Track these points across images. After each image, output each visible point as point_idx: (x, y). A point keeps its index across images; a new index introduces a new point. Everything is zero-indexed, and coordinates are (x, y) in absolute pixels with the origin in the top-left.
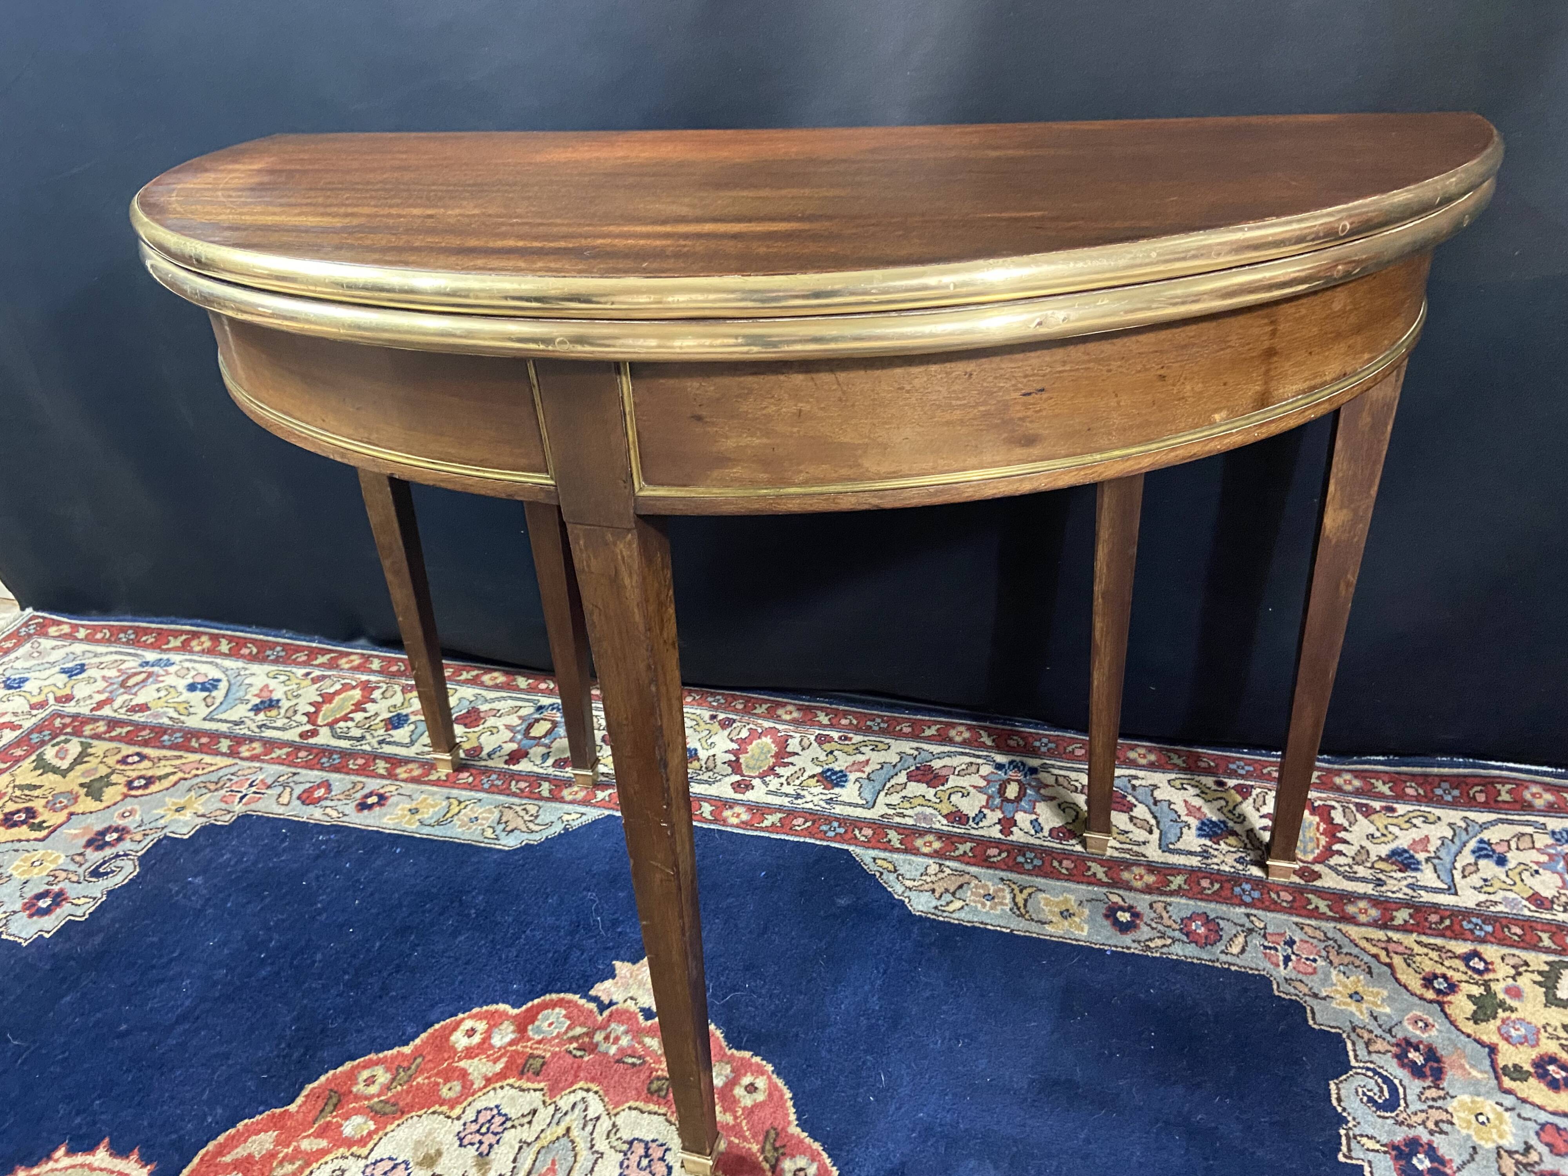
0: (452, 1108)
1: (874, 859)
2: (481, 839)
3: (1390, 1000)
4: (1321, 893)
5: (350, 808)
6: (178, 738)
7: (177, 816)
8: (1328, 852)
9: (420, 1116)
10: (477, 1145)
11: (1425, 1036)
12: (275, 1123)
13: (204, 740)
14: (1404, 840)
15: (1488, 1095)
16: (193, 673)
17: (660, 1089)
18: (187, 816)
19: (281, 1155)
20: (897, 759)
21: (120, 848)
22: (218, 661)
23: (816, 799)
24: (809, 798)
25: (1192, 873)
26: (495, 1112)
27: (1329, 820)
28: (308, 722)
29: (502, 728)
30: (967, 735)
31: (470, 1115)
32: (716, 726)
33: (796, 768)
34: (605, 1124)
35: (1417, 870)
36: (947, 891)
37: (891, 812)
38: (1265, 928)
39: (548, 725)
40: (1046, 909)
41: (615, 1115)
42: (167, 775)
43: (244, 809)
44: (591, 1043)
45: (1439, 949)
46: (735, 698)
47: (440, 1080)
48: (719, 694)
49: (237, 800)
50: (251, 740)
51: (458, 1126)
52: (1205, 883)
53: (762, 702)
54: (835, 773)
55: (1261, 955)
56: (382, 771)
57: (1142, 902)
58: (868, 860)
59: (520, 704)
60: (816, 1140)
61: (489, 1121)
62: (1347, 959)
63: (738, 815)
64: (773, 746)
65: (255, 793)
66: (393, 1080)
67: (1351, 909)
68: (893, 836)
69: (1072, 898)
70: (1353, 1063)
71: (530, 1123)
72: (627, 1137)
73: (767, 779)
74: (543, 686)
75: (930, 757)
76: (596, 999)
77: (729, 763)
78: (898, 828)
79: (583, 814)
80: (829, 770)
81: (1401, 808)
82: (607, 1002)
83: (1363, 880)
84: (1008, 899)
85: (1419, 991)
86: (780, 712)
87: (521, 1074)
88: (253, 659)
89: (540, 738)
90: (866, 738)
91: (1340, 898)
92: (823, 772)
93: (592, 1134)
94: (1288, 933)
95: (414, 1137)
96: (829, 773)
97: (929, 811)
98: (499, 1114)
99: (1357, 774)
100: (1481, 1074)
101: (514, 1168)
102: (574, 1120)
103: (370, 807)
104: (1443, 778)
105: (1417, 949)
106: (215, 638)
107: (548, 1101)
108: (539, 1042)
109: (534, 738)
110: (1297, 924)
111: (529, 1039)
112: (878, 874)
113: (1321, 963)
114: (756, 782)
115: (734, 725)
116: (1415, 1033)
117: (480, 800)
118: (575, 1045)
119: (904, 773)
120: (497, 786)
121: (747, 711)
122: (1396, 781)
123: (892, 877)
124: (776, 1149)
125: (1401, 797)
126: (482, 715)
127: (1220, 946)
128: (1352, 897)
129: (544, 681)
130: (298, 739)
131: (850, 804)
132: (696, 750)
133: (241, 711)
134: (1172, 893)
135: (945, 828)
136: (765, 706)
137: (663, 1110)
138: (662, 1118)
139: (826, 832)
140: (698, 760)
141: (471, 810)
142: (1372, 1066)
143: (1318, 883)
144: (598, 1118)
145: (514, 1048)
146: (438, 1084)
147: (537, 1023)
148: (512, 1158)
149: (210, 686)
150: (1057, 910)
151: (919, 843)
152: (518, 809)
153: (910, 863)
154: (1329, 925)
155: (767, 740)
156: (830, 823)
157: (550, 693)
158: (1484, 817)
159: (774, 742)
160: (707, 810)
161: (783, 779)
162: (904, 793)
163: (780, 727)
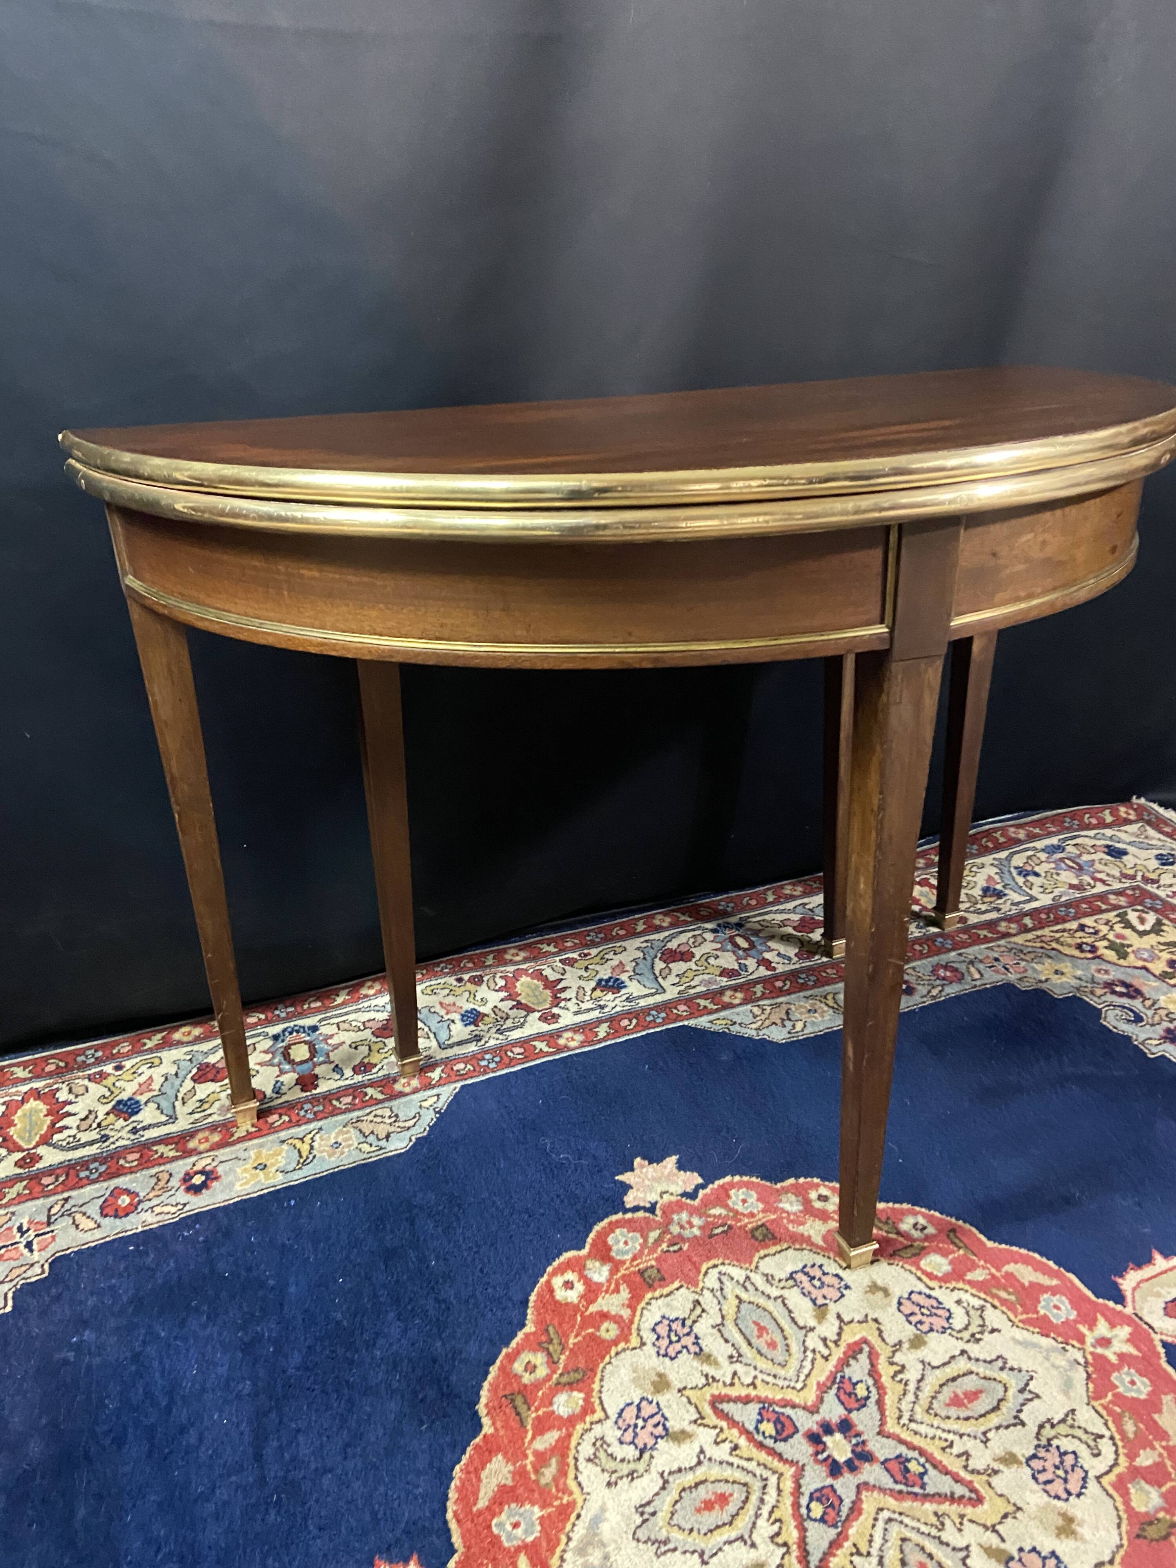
0: (627, 1341)
1: (711, 1022)
2: (366, 1156)
3: (1075, 966)
5: (182, 1196)
9: (610, 1363)
10: (685, 1351)
11: (1111, 977)
12: (489, 1451)
14: (982, 882)
15: (1169, 991)
17: (765, 1236)
19: (529, 1467)
20: (639, 954)
23: (617, 1002)
24: (610, 1005)
26: (667, 1322)
28: (10, 1151)
29: (257, 1067)
30: (668, 920)
31: (649, 1337)
32: (470, 986)
33: (575, 989)
34: (758, 1280)
35: (1005, 895)
36: (782, 1020)
37: (682, 988)
38: (976, 958)
39: (304, 1048)
41: (757, 1267)
43: (48, 1254)
44: (674, 1237)
45: (1064, 931)
47: (591, 1330)
49: (24, 1251)
51: (649, 1349)
54: (608, 981)
55: (993, 973)
56: (172, 1154)
58: (708, 1025)
60: (901, 1203)
61: (670, 1330)
62: (1032, 956)
63: (573, 1039)
64: (536, 981)
65: (37, 1236)
66: (549, 1354)
67: (1002, 929)
68: (703, 1002)
70: (1100, 1007)
71: (703, 1311)
72: (784, 1275)
73: (562, 1004)
74: (252, 1020)
75: (662, 943)
76: (636, 1209)
77: (515, 1007)
78: (703, 996)
79: (438, 1095)
80: (601, 980)
82: (648, 1205)
83: (990, 911)
84: (826, 1008)
85: (1082, 955)
87: (651, 1287)
89: (311, 1059)
90: (600, 949)
91: (991, 925)
92: (599, 983)
93: (757, 1289)
94: (990, 955)
95: (626, 1379)
96: (604, 982)
97: (706, 977)
98: (673, 1321)
100: (1156, 983)
101: (733, 1345)
102: (731, 1288)
103: (204, 1185)
105: (1058, 935)
107: (698, 1290)
108: (634, 1258)
109: (304, 1062)
110: (988, 948)
111: (623, 1262)
112: (726, 1030)
113: (1023, 964)
114: (555, 1010)
115: (485, 979)
116: (1105, 977)
117: (320, 1129)
118: (664, 1246)
119: (657, 960)
120: (322, 1111)
123: (738, 1027)
124: (886, 1223)
126: (220, 1064)
127: (968, 978)
128: (995, 923)
129: (249, 1015)
130: (19, 1171)
131: (646, 996)
132: (474, 1009)
135: (731, 983)
137: (785, 1246)
138: (791, 1251)
140: (487, 1016)
141: (321, 1139)
142: (1106, 1004)
144: (747, 1278)
145: (619, 1274)
146: (591, 1335)
147: (614, 1248)
148: (722, 1341)
151: (726, 999)
152: (370, 1117)
153: (738, 1014)
154: (1002, 942)
155: (524, 979)
156: (649, 1014)
157: (269, 1022)
158: (1003, 855)
159: (533, 978)
160: (541, 1045)
161: (574, 1001)
162: (674, 973)
163: (524, 966)
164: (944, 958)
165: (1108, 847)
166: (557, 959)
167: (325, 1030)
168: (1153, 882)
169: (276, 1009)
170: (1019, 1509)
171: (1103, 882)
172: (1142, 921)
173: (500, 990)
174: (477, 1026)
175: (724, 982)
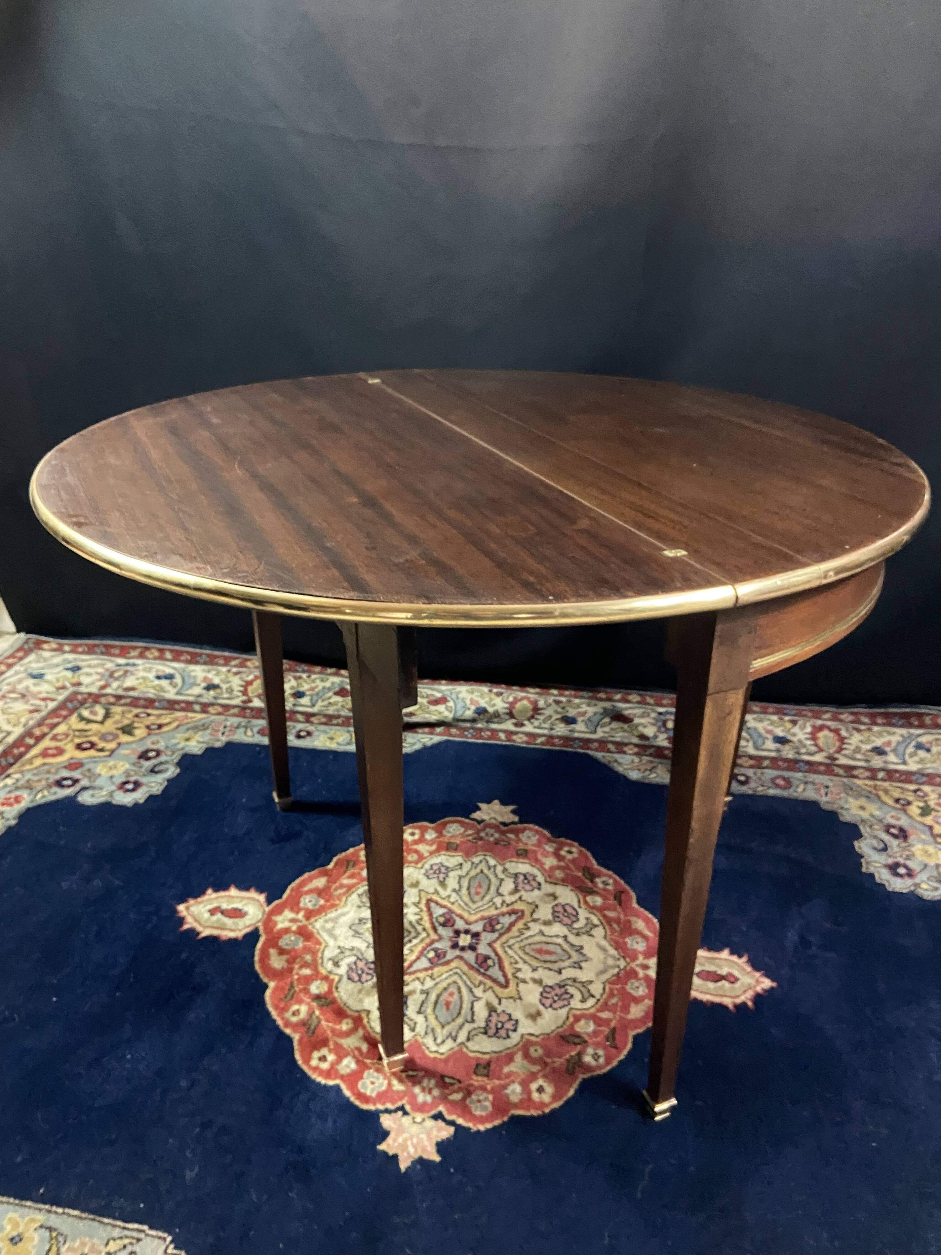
0: (415, 865)
1: (604, 756)
3: (880, 809)
4: (839, 766)
5: (290, 738)
6: (165, 704)
7: (187, 743)
8: (840, 750)
10: (437, 878)
11: (897, 823)
12: (326, 874)
13: (183, 705)
14: (879, 742)
15: (929, 844)
16: (154, 670)
17: (523, 854)
18: (193, 743)
19: (333, 887)
20: (602, 710)
21: (163, 758)
22: (167, 663)
23: (563, 730)
24: (558, 730)
25: (773, 760)
26: (440, 865)
27: (839, 735)
28: (243, 695)
30: (638, 698)
31: (428, 867)
32: (493, 696)
33: (547, 716)
34: (499, 869)
35: (886, 755)
36: (646, 770)
37: (606, 735)
38: (813, 781)
41: (504, 864)
42: (169, 723)
43: (228, 739)
44: (479, 837)
45: (901, 788)
49: (220, 734)
50: (212, 705)
51: (423, 871)
52: (780, 763)
54: (569, 718)
55: (813, 793)
57: (750, 772)
58: (601, 757)
60: (609, 870)
61: (439, 869)
62: (856, 793)
63: (521, 738)
64: (530, 705)
65: (230, 731)
67: (856, 773)
68: (611, 746)
70: (864, 834)
71: (461, 868)
72: (514, 872)
73: (533, 721)
75: (621, 709)
76: (473, 819)
77: (507, 713)
80: (566, 716)
81: (876, 729)
82: (480, 820)
83: (860, 760)
85: (893, 805)
86: (528, 688)
87: (447, 850)
88: (189, 662)
90: (582, 701)
91: (849, 769)
92: (563, 718)
93: (494, 872)
94: (826, 783)
96: (566, 718)
97: (627, 734)
98: (443, 866)
99: (852, 714)
100: (926, 837)
101: (460, 886)
102: (483, 866)
103: (304, 737)
104: (895, 714)
105: (891, 788)
106: (161, 651)
107: (467, 860)
108: (452, 837)
110: (830, 779)
111: (445, 836)
112: (607, 763)
113: (843, 795)
114: (526, 722)
115: (505, 695)
116: (893, 822)
118: (471, 838)
119: (608, 717)
121: (509, 689)
122: (872, 716)
123: (615, 764)
124: (590, 875)
125: (875, 724)
127: (792, 789)
128: (854, 768)
131: (582, 732)
132: (485, 707)
133: (197, 691)
134: (764, 768)
135: (638, 742)
136: (518, 687)
137: (528, 861)
138: (527, 864)
139: (573, 745)
140: (489, 712)
142: (873, 835)
143: (837, 762)
144: (495, 866)
145: (439, 840)
147: (447, 829)
148: (457, 882)
149: (170, 677)
151: (625, 749)
153: (624, 758)
155: (525, 702)
156: (574, 741)
158: (918, 732)
160: (502, 736)
161: (541, 721)
162: (611, 726)
163: (530, 695)
170: (520, 998)
173: (508, 703)
174: (478, 715)
175: (635, 740)
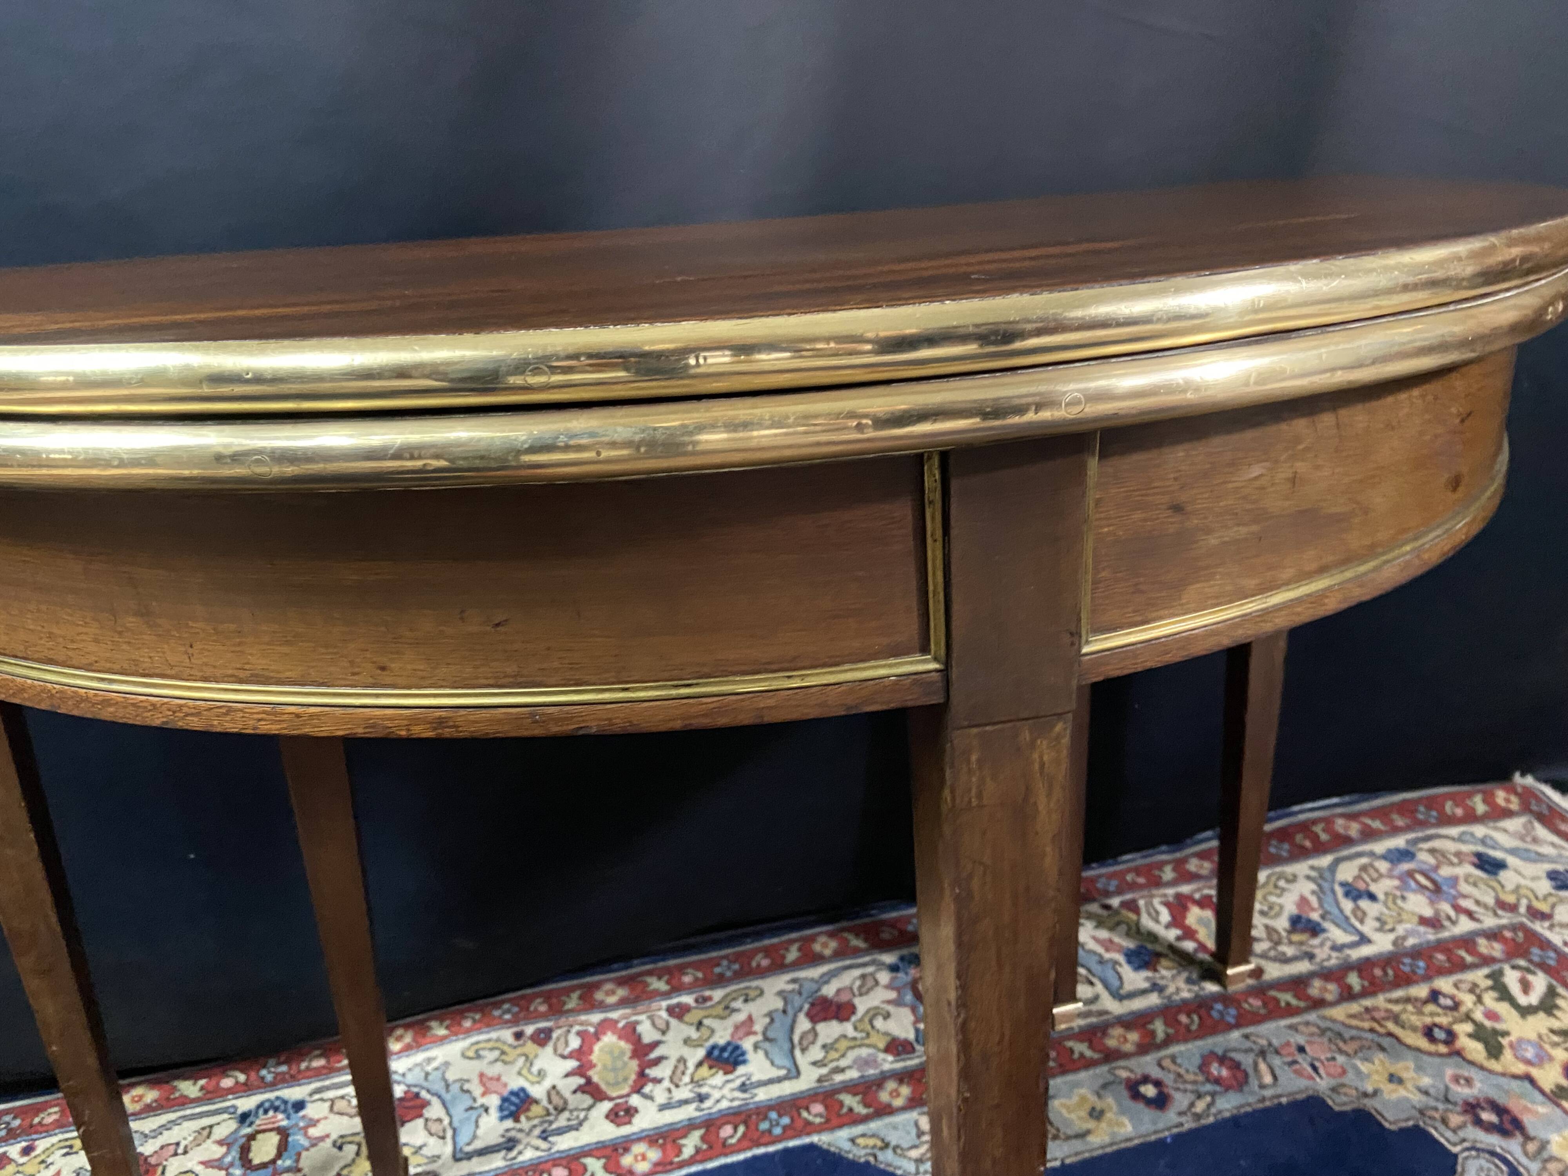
1: (853, 1140)
3: (1421, 1070)
4: (1277, 986)
11: (1475, 1093)
14: (1289, 906)
20: (779, 1004)
23: (726, 1091)
24: (716, 1095)
25: (1165, 1014)
29: (199, 1169)
30: (833, 944)
32: (530, 1047)
33: (672, 1062)
35: (1323, 931)
37: (824, 1071)
38: (1270, 1044)
39: (274, 1139)
40: (1073, 1116)
45: (1408, 1000)
46: (531, 999)
48: (503, 1002)
52: (1183, 1019)
53: (568, 991)
54: (723, 1049)
55: (1292, 1076)
57: (1147, 1064)
58: (847, 1146)
59: (206, 1121)
62: (1356, 1044)
63: (644, 1158)
64: (622, 1044)
67: (1313, 992)
68: (849, 1100)
69: (1083, 1091)
70: (1455, 1150)
73: (647, 1089)
74: (227, 1083)
75: (814, 986)
77: (580, 1089)
78: (851, 1088)
80: (714, 1047)
83: (1296, 958)
85: (1432, 1048)
86: (599, 996)
89: (273, 1162)
90: (727, 991)
91: (1296, 985)
92: (709, 1054)
94: (1292, 1040)
96: (716, 1053)
97: (864, 1052)
99: (1199, 856)
100: (1545, 1108)
105: (1396, 1008)
109: (264, 1166)
110: (1289, 1027)
112: (871, 1159)
113: (1341, 1059)
114: (635, 1100)
115: (555, 1035)
116: (1468, 1093)
119: (802, 1015)
121: (557, 1010)
123: (889, 1154)
126: (153, 1161)
127: (1254, 1083)
128: (1302, 981)
129: (225, 1074)
131: (771, 1081)
132: (523, 1090)
134: (1166, 1044)
135: (899, 1065)
136: (575, 995)
139: (769, 1131)
140: (536, 1102)
142: (1466, 1145)
143: (1269, 978)
150: (1083, 1113)
151: (884, 1096)
153: (895, 1127)
154: (1312, 1017)
155: (608, 1037)
156: (766, 1118)
157: (246, 1089)
158: (1325, 861)
159: (620, 1038)
160: (594, 1166)
161: (666, 1083)
162: (820, 1041)
163: (614, 1015)
164: (1217, 1042)
165: (1479, 855)
166: (664, 1004)
167: (311, 1111)
168: (1544, 916)
169: (264, 1066)
171: (1470, 915)
172: (1526, 987)
173: (570, 1056)
174: (517, 1120)
175: (889, 1063)
